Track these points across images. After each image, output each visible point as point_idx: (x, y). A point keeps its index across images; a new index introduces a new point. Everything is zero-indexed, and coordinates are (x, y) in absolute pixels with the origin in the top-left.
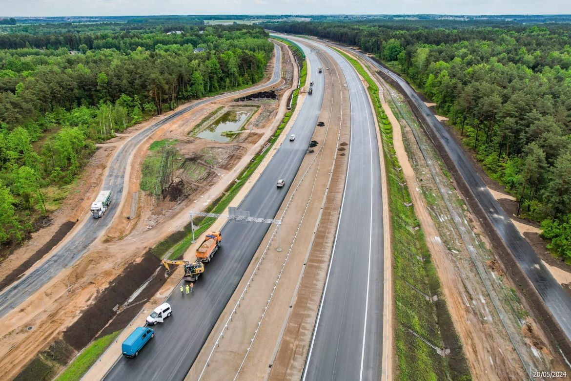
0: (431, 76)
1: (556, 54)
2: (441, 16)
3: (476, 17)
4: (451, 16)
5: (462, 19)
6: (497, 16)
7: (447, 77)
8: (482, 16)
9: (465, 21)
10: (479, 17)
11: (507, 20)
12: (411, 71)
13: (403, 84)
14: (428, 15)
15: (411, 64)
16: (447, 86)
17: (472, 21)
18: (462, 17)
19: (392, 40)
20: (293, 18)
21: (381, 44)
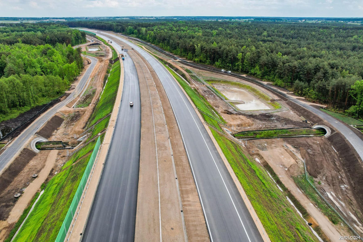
0: (148, 35)
1: (182, 28)
2: (141, 17)
3: (159, 17)
4: (146, 17)
5: (152, 18)
6: (170, 17)
7: (153, 34)
8: (162, 17)
9: (154, 20)
10: (161, 17)
11: (174, 19)
12: (140, 36)
13: (138, 39)
14: (133, 17)
15: (140, 34)
16: (153, 36)
17: (157, 19)
18: (152, 17)
19: (129, 27)
20: (51, 19)
21: (125, 28)
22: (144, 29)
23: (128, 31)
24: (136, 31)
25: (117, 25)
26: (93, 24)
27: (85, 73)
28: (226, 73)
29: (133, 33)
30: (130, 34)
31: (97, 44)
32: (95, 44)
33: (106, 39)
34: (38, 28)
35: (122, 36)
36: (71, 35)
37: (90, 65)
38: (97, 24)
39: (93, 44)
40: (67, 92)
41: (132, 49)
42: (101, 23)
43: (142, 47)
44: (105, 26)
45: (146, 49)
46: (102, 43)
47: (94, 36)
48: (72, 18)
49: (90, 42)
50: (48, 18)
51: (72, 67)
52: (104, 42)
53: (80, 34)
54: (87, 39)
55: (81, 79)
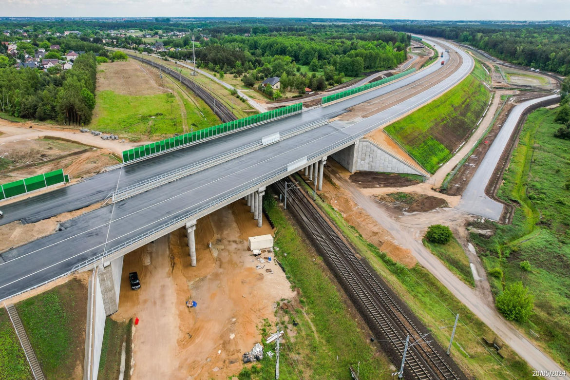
15: (474, 40)
19: (466, 32)
20: (364, 21)
21: (459, 34)
22: (479, 35)
23: (462, 38)
24: (471, 37)
25: (451, 31)
26: (421, 29)
27: (407, 62)
28: (534, 71)
29: (467, 40)
30: (464, 41)
31: (421, 47)
32: (419, 47)
33: (432, 44)
34: (360, 30)
35: (453, 43)
36: (397, 36)
37: (411, 59)
38: (426, 29)
39: (417, 48)
40: (395, 68)
41: (456, 53)
42: (432, 27)
43: (468, 53)
44: (435, 31)
45: (472, 55)
46: (427, 47)
47: (420, 41)
48: (393, 21)
49: (413, 45)
50: (360, 20)
51: (400, 54)
52: (429, 46)
53: (406, 37)
54: (412, 43)
55: (404, 64)
